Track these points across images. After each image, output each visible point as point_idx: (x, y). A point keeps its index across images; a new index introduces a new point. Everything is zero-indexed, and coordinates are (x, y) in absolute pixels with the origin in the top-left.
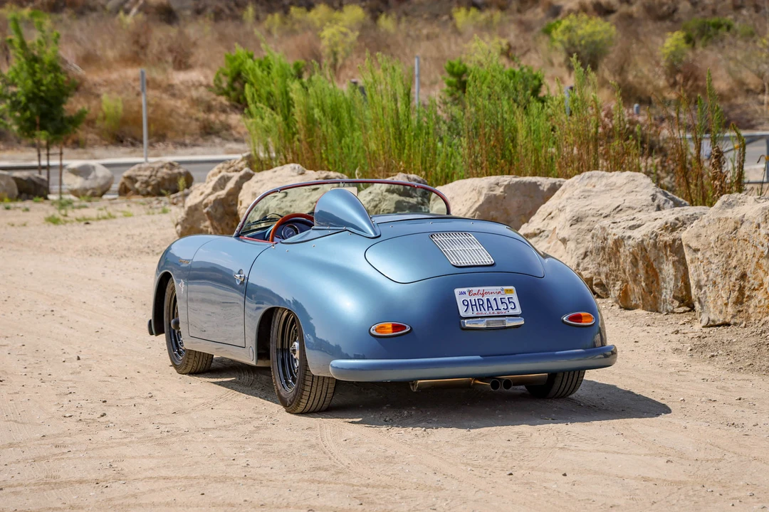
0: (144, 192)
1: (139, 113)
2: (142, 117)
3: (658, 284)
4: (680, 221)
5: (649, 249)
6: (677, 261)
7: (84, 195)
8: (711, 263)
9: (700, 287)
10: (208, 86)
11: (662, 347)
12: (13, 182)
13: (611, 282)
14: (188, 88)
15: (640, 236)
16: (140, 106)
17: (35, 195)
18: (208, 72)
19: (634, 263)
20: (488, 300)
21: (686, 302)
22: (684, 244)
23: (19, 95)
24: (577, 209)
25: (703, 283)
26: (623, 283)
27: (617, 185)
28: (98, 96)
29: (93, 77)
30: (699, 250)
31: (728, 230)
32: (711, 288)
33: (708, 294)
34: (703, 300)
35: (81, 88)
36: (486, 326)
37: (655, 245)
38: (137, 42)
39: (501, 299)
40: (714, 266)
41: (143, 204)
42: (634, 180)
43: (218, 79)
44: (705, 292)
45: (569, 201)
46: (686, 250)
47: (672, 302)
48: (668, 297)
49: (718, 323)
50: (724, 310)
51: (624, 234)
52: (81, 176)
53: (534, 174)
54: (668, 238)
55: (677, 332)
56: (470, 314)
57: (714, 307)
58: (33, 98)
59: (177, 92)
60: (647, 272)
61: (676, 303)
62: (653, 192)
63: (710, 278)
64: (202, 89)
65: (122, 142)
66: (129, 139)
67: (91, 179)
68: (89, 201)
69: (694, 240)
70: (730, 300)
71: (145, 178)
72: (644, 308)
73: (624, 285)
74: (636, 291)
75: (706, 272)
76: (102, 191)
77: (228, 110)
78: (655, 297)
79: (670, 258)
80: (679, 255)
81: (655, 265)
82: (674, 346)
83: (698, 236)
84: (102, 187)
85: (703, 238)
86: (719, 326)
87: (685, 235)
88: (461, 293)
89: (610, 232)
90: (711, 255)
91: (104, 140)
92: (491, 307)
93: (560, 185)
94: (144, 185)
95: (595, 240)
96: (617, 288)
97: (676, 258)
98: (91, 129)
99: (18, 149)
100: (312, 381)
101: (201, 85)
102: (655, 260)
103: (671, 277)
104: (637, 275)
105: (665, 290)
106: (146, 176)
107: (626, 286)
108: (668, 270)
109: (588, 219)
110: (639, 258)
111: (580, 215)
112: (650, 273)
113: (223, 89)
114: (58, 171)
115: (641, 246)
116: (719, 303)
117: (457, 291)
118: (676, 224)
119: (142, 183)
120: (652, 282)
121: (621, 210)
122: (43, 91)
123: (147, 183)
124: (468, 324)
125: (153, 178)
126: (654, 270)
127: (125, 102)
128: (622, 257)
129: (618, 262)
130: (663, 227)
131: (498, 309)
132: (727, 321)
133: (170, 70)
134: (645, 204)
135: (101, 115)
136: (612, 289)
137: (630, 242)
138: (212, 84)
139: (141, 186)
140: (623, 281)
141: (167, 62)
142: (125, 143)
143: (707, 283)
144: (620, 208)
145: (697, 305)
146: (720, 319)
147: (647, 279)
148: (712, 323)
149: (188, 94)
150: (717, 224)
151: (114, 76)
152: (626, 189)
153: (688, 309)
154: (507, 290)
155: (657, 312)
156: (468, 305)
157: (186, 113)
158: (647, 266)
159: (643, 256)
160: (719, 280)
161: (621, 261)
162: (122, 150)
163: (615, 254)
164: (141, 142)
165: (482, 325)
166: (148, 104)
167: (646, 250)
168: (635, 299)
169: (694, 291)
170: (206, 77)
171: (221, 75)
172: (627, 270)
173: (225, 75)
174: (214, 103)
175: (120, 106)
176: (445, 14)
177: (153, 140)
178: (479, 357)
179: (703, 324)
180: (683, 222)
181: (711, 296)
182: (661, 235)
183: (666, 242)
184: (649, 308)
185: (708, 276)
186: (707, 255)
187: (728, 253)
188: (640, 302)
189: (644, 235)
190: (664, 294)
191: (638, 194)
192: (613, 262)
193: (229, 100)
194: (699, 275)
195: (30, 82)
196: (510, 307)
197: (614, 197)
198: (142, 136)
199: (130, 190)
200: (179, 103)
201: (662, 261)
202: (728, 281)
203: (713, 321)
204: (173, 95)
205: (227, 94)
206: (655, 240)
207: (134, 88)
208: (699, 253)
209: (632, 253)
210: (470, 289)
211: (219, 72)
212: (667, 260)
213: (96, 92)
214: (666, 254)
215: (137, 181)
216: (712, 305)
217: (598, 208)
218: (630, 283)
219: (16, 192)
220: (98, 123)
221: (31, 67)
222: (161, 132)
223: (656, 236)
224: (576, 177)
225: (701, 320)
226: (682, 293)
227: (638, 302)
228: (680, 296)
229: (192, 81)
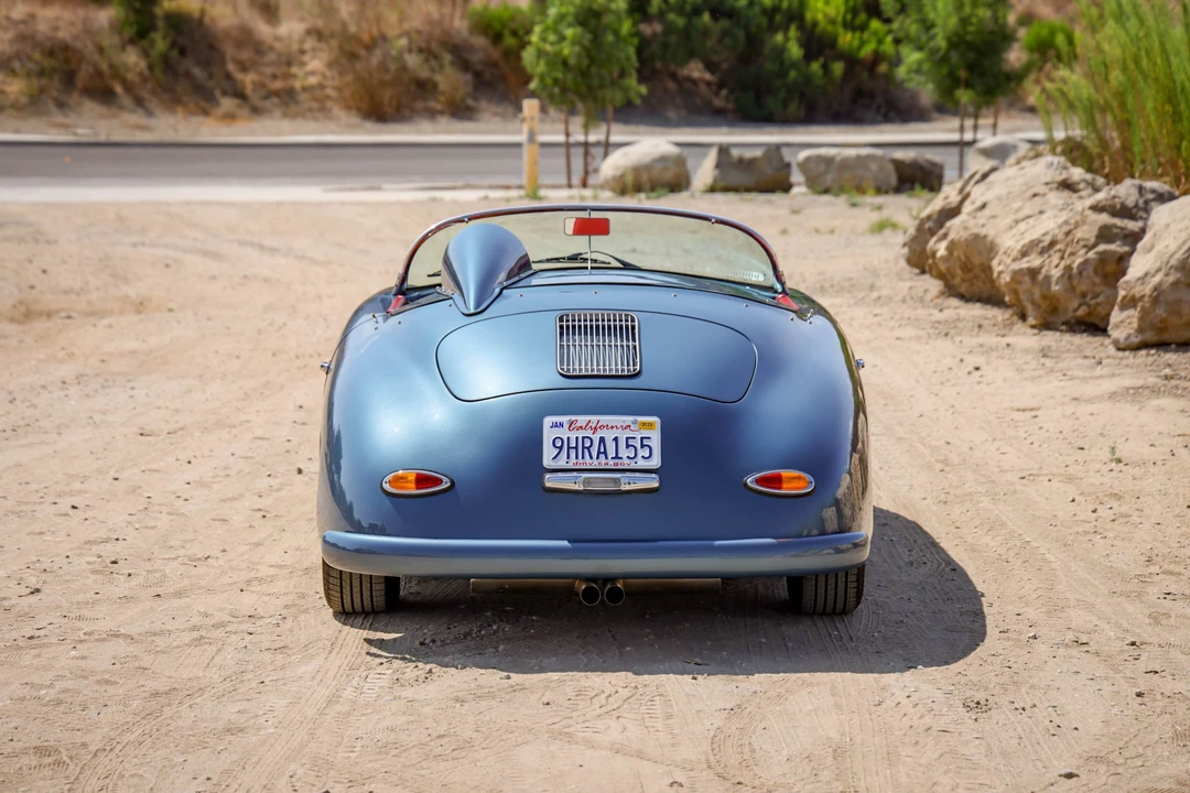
20: (602, 440)
36: (582, 488)
56: (562, 463)
88: (555, 425)
92: (605, 453)
117: (548, 421)
131: (617, 457)
154: (644, 424)
156: (561, 448)
165: (574, 485)
178: (565, 543)
196: (640, 455)
210: (573, 418)
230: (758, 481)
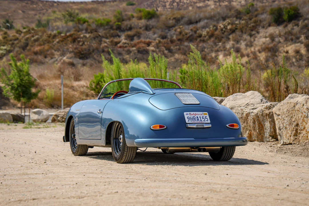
0: (62, 121)
1: (60, 96)
2: (61, 98)
3: (263, 131)
4: (272, 105)
5: (260, 116)
6: (271, 121)
7: (38, 122)
8: (285, 120)
9: (280, 129)
10: (87, 87)
11: (265, 150)
12: (11, 116)
13: (245, 131)
14: (79, 87)
15: (256, 112)
16: (61, 94)
17: (19, 121)
18: (87, 82)
19: (254, 123)
20: (197, 117)
21: (275, 137)
22: (274, 113)
23: (14, 84)
24: (231, 104)
25: (281, 128)
26: (249, 131)
27: (247, 96)
28: (45, 90)
29: (43, 83)
30: (280, 115)
31: (291, 107)
32: (284, 130)
33: (283, 132)
34: (281, 135)
35: (38, 87)
36: (196, 127)
37: (262, 115)
38: (60, 71)
39: (202, 117)
40: (286, 121)
41: (61, 125)
42: (254, 94)
43: (91, 84)
44: (282, 131)
45: (229, 101)
46: (275, 115)
47: (269, 138)
48: (267, 136)
49: (287, 143)
50: (290, 138)
51: (250, 111)
52: (37, 114)
53: (215, 96)
54: (267, 112)
55: (271, 146)
56: (190, 122)
57: (286, 137)
58: (19, 85)
59: (75, 89)
60: (259, 126)
61: (271, 138)
62: (261, 98)
63: (284, 126)
64: (85, 88)
65: (53, 107)
66: (56, 106)
67: (41, 116)
68: (40, 123)
69: (278, 111)
70: (292, 134)
71: (62, 116)
72: (258, 141)
73: (250, 132)
74: (255, 134)
75: (283, 124)
76: (45, 121)
77: (95, 96)
78: (262, 136)
79: (268, 120)
80: (272, 119)
81: (262, 123)
82: (270, 150)
83: (280, 110)
84: (45, 119)
85: (281, 110)
86: (288, 144)
87: (274, 110)
88: (187, 114)
89: (244, 111)
90: (284, 117)
91: (46, 106)
92: (198, 120)
93: (224, 100)
94: (61, 118)
95: (238, 114)
96: (247, 133)
97: (270, 120)
98: (41, 102)
99: (13, 109)
100: (127, 150)
101: (84, 86)
102: (262, 121)
103: (269, 127)
104: (255, 127)
105: (266, 133)
106: (62, 115)
107: (251, 132)
108: (267, 125)
109: (236, 108)
110: (256, 120)
111: (232, 107)
112: (260, 126)
113: (93, 88)
114: (28, 117)
115: (257, 116)
116: (288, 135)
117: (185, 113)
118: (271, 106)
119: (61, 117)
120: (261, 130)
121: (249, 105)
122: (24, 83)
123: (63, 118)
124: (189, 126)
125: (65, 115)
126: (262, 125)
127: (55, 92)
128: (249, 120)
129: (248, 123)
130: (265, 107)
131: (201, 121)
132: (291, 142)
133: (73, 81)
134: (258, 103)
135: (45, 96)
136: (245, 134)
137: (253, 114)
138: (89, 86)
139: (60, 119)
140: (249, 130)
141: (71, 78)
142: (54, 107)
143: (283, 128)
144: (248, 104)
145: (279, 137)
146: (288, 142)
147: (259, 128)
148: (285, 144)
149: (79, 90)
150: (287, 105)
151: (51, 82)
152: (251, 97)
153: (275, 140)
154: (205, 114)
155: (263, 142)
156: (189, 119)
157: (78, 97)
158: (259, 123)
159: (258, 120)
160: (288, 126)
161: (249, 122)
162: (54, 110)
163: (246, 120)
164: (61, 107)
165: (195, 126)
166: (64, 93)
167: (259, 117)
168: (254, 137)
169: (278, 131)
170: (86, 83)
171: (92, 83)
172: (251, 126)
173: (94, 83)
174: (89, 93)
175: (53, 94)
176: (178, 67)
177: (65, 106)
178: (193, 139)
179: (281, 144)
180: (274, 105)
181: (284, 133)
182: (265, 111)
183: (267, 114)
184: (260, 140)
185: (283, 125)
186: (283, 117)
187: (291, 116)
188: (256, 139)
189: (258, 111)
190: (266, 134)
191: (256, 99)
192: (246, 123)
193: (95, 92)
194: (279, 125)
195: (19, 80)
196: (206, 120)
197: (246, 100)
198: (61, 105)
199: (56, 120)
200: (76, 93)
201: (265, 121)
202: (291, 127)
203: (285, 143)
204: (74, 90)
205: (94, 90)
206: (262, 113)
207: (58, 87)
208: (280, 116)
209: (253, 119)
210: (190, 113)
211: (92, 82)
212: (267, 121)
213: (44, 88)
214: (267, 118)
215: (59, 117)
216: (285, 137)
217: (239, 104)
218: (252, 131)
219: (12, 120)
220: (45, 100)
221: (19, 74)
222: (68, 104)
223: (263, 111)
224: (231, 96)
225: (281, 143)
226: (273, 134)
227: (255, 138)
228: (272, 135)
229: (81, 85)
230: (229, 126)
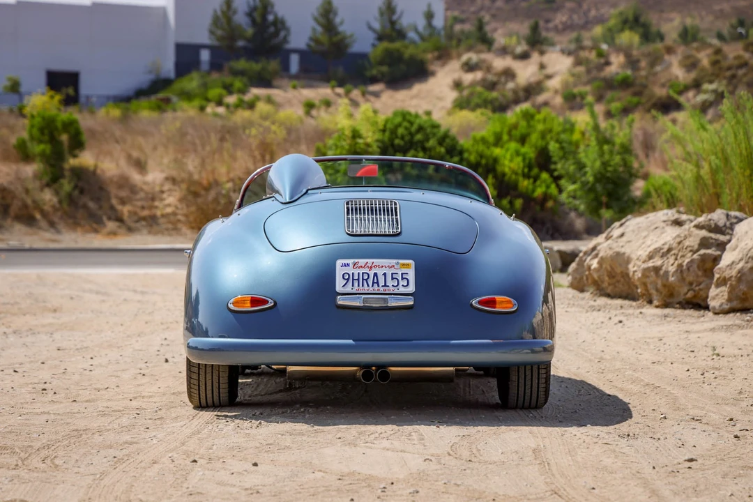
20: (375, 275)
36: (362, 305)
39: (392, 274)
56: (348, 289)
58: (600, 177)
88: (344, 265)
92: (378, 283)
117: (339, 262)
122: (610, 171)
124: (341, 301)
131: (385, 286)
154: (403, 265)
156: (348, 280)
165: (357, 303)
178: (351, 342)
196: (401, 284)
210: (356, 260)
230: (480, 302)
